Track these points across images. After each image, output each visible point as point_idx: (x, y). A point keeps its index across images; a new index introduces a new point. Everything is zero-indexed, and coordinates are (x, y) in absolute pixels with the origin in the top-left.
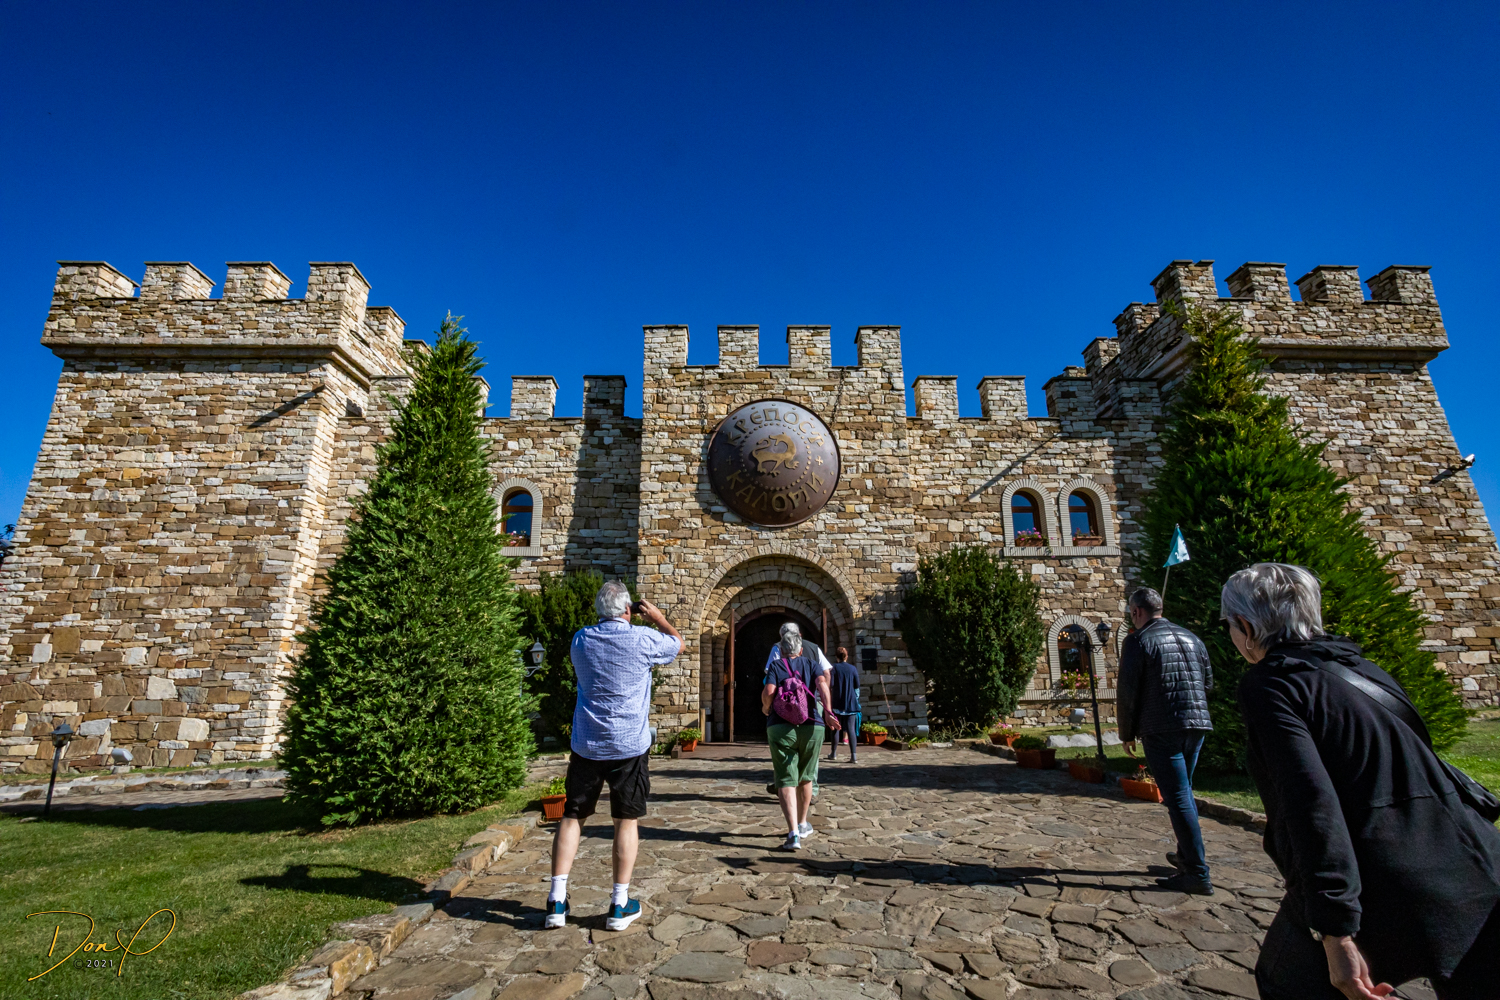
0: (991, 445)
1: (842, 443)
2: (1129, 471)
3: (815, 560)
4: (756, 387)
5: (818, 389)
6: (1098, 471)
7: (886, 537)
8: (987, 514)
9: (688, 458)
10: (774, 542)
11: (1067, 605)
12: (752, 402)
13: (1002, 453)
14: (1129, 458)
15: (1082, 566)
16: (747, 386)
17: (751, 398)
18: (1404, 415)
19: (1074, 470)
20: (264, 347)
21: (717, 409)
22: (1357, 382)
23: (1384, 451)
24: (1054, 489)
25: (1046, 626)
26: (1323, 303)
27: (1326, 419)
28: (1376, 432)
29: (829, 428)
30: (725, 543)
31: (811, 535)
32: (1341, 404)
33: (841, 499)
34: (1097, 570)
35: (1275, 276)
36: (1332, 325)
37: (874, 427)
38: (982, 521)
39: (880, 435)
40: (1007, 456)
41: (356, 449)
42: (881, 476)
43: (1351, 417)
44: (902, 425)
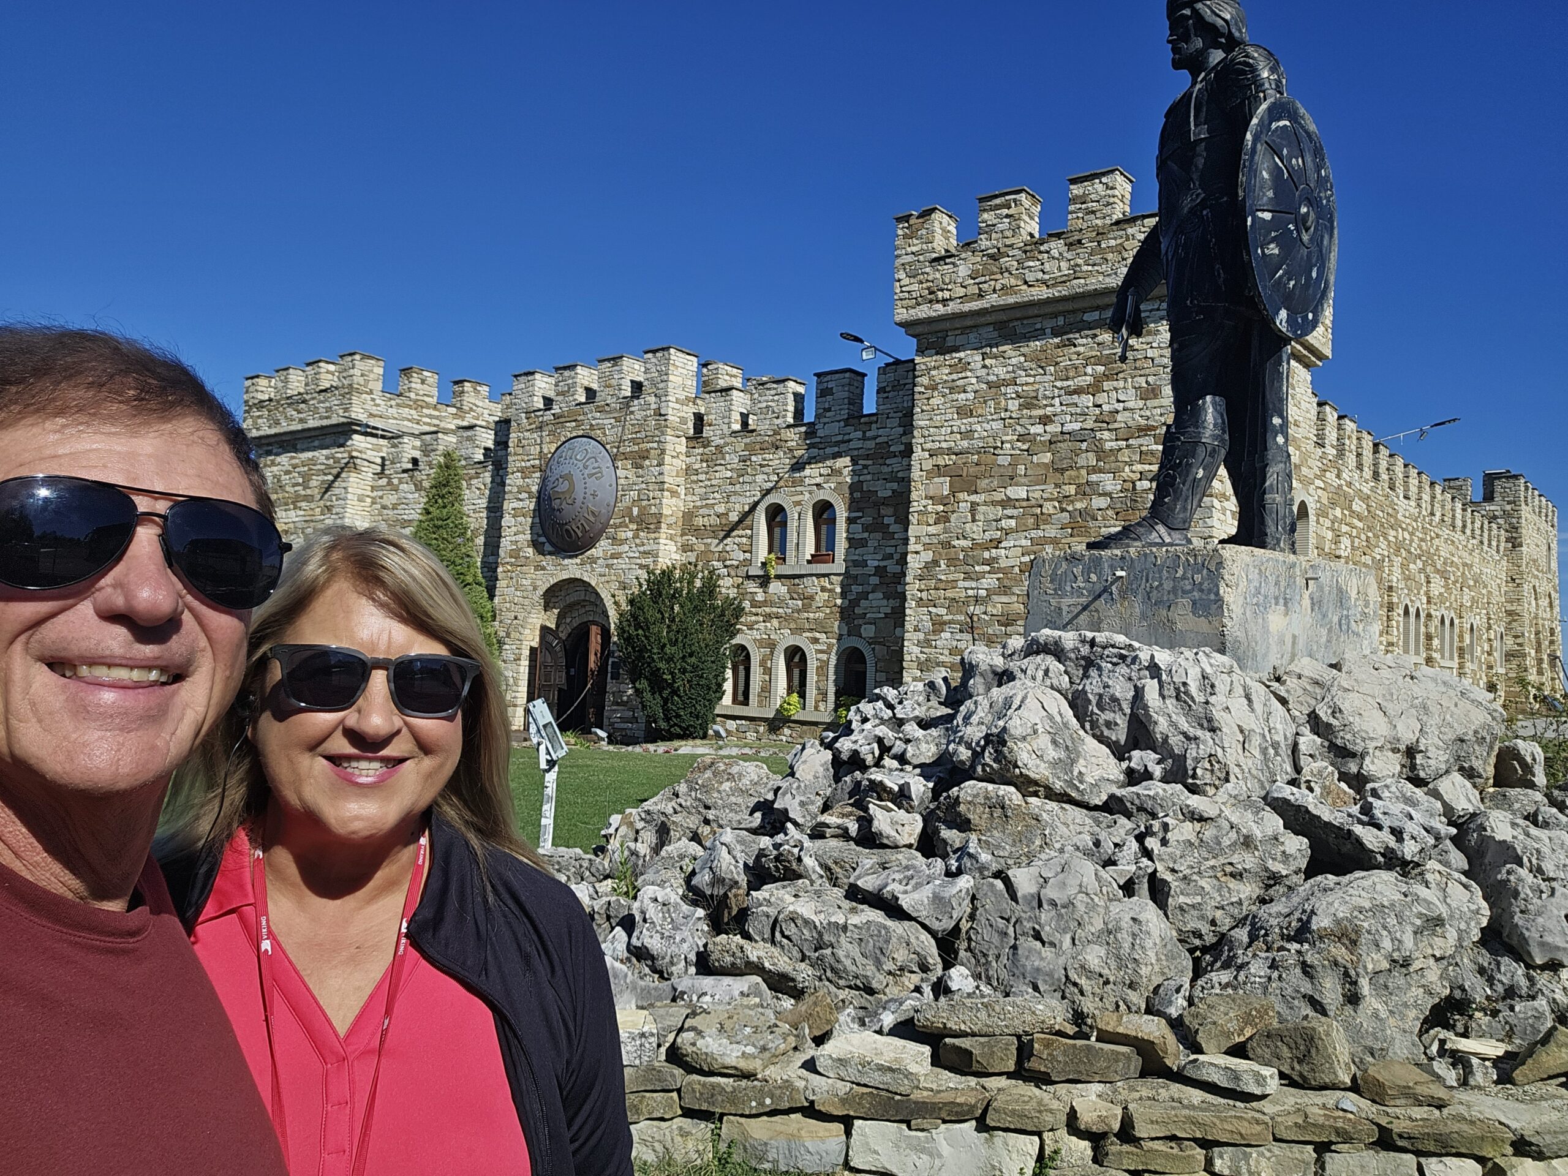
0: (754, 458)
1: (620, 473)
2: (869, 477)
3: (593, 584)
4: (574, 424)
5: (613, 421)
6: (839, 479)
7: (639, 561)
8: (742, 532)
9: (530, 495)
10: (571, 568)
11: (793, 625)
12: (571, 439)
13: (761, 466)
14: (870, 462)
15: (812, 585)
16: (568, 424)
17: (569, 435)
18: (1150, 379)
19: (819, 480)
20: (322, 428)
21: (549, 448)
22: (1100, 339)
23: (1106, 435)
24: (798, 503)
25: (772, 646)
26: (1058, 236)
27: (1046, 397)
28: (1105, 408)
29: (614, 459)
30: (543, 568)
31: (593, 560)
32: (1071, 374)
33: (616, 526)
34: (823, 589)
35: (1009, 208)
36: (1064, 265)
37: (644, 455)
38: (737, 540)
39: (647, 462)
40: (765, 469)
41: (381, 497)
42: (644, 503)
43: (1078, 391)
44: (663, 452)
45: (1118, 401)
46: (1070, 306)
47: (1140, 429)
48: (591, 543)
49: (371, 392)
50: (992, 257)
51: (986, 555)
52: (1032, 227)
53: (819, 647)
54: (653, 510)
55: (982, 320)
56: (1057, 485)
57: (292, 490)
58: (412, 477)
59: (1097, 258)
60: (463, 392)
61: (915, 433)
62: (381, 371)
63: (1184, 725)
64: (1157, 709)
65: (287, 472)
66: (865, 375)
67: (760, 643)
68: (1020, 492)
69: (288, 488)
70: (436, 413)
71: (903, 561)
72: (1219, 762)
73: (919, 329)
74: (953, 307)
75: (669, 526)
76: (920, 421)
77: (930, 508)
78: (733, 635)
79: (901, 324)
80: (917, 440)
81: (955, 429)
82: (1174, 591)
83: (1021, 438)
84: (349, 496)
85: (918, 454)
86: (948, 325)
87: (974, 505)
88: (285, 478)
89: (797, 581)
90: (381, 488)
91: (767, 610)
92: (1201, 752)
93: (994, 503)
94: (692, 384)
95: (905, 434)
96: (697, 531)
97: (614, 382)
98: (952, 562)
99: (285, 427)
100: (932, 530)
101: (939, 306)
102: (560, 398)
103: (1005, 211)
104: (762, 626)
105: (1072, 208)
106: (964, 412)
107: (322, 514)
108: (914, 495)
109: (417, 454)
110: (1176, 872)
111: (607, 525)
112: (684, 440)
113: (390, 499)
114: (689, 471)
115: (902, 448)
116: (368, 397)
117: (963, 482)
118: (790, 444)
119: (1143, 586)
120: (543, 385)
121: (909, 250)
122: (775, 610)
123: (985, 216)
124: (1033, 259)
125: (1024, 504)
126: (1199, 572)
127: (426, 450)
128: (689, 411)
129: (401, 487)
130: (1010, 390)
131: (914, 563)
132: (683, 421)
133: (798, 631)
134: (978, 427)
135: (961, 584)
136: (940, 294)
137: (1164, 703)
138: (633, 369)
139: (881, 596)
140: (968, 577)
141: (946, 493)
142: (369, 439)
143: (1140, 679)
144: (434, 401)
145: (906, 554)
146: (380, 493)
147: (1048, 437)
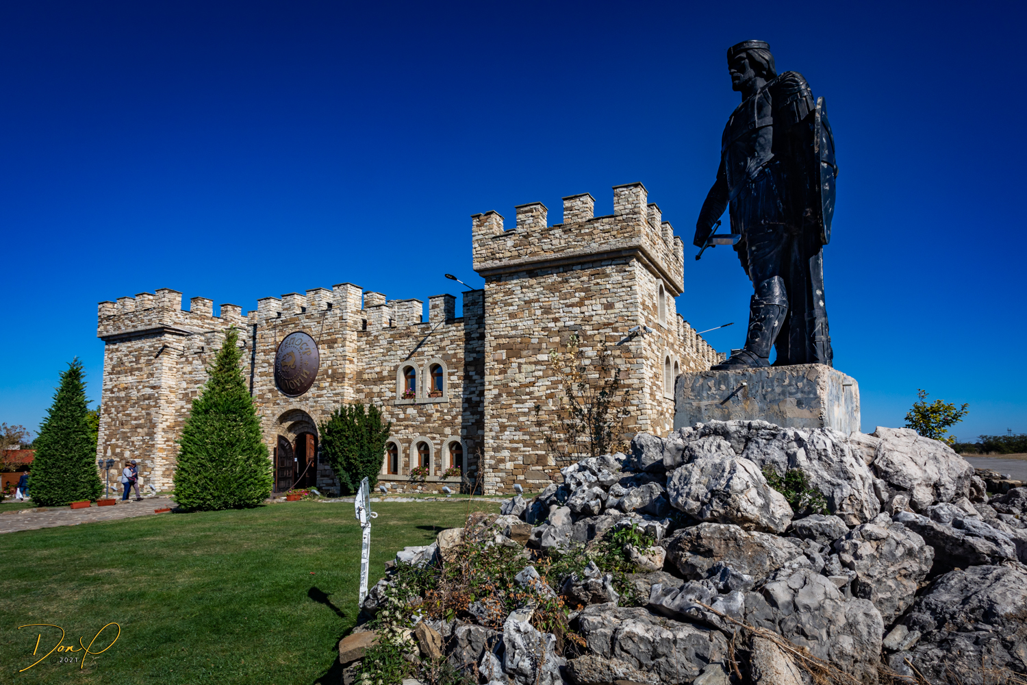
0: (396, 342)
1: (321, 351)
3: (307, 411)
4: (293, 325)
5: (316, 323)
6: (444, 352)
7: (333, 398)
8: (390, 382)
9: (270, 365)
10: (295, 403)
11: (421, 431)
13: (400, 346)
15: (430, 409)
16: (290, 326)
17: (291, 332)
18: (609, 299)
19: (433, 353)
20: (147, 330)
21: (280, 339)
22: (582, 279)
23: (587, 328)
24: (422, 365)
25: (409, 441)
26: (559, 226)
27: (556, 309)
28: (586, 314)
29: (317, 344)
30: (278, 404)
31: (307, 399)
32: (568, 297)
33: (319, 380)
34: (437, 411)
35: (532, 212)
36: (562, 241)
37: (335, 341)
38: (388, 386)
39: (336, 345)
40: (403, 348)
41: (182, 368)
42: (335, 367)
43: (572, 305)
44: (345, 339)
45: (593, 310)
46: (566, 262)
47: (605, 325)
48: (305, 389)
49: (175, 310)
50: (524, 236)
51: (527, 390)
52: (544, 223)
53: (435, 442)
54: (340, 371)
55: (520, 269)
56: (563, 353)
57: (129, 365)
58: (200, 357)
59: (579, 238)
60: (227, 311)
61: (486, 327)
62: (180, 299)
63: (828, 478)
64: (807, 467)
65: (126, 355)
66: (455, 298)
67: (402, 441)
68: (543, 357)
69: (126, 364)
70: (212, 322)
71: (482, 394)
72: (857, 499)
73: (487, 273)
74: (505, 262)
75: (349, 379)
76: (488, 321)
77: (496, 366)
78: (388, 437)
79: (477, 271)
80: (488, 331)
81: (508, 325)
82: (783, 393)
83: (544, 329)
84: (164, 368)
85: (488, 338)
86: (502, 271)
87: (520, 365)
88: (125, 359)
89: (422, 406)
90: (182, 363)
91: (406, 423)
92: (844, 493)
93: (530, 363)
94: (359, 303)
95: (479, 328)
96: (365, 382)
97: (316, 303)
98: (509, 394)
99: (123, 330)
100: (498, 377)
101: (497, 261)
102: (285, 312)
103: (530, 214)
104: (403, 431)
105: (565, 213)
106: (512, 316)
107: (148, 377)
108: (487, 360)
109: (203, 344)
110: (872, 577)
111: (314, 380)
112: (356, 333)
113: (188, 368)
114: (359, 350)
115: (478, 335)
116: (173, 313)
117: (514, 351)
118: (416, 334)
119: (760, 391)
120: (275, 305)
121: (480, 233)
122: (410, 423)
123: (520, 216)
124: (546, 238)
125: (547, 363)
126: (802, 381)
127: (208, 342)
128: (359, 318)
129: (194, 362)
130: (536, 304)
131: (489, 396)
132: (355, 323)
133: (424, 433)
134: (520, 324)
135: (514, 406)
136: (497, 255)
137: (811, 463)
138: (326, 297)
139: (469, 413)
140: (518, 402)
141: (504, 358)
142: (174, 336)
143: (788, 448)
144: (211, 315)
145: (484, 391)
146: (182, 366)
147: (557, 329)
